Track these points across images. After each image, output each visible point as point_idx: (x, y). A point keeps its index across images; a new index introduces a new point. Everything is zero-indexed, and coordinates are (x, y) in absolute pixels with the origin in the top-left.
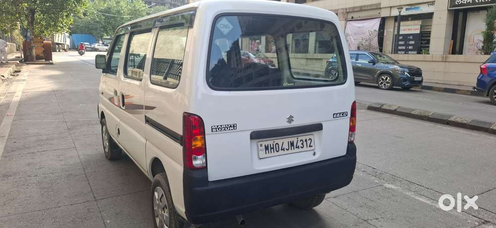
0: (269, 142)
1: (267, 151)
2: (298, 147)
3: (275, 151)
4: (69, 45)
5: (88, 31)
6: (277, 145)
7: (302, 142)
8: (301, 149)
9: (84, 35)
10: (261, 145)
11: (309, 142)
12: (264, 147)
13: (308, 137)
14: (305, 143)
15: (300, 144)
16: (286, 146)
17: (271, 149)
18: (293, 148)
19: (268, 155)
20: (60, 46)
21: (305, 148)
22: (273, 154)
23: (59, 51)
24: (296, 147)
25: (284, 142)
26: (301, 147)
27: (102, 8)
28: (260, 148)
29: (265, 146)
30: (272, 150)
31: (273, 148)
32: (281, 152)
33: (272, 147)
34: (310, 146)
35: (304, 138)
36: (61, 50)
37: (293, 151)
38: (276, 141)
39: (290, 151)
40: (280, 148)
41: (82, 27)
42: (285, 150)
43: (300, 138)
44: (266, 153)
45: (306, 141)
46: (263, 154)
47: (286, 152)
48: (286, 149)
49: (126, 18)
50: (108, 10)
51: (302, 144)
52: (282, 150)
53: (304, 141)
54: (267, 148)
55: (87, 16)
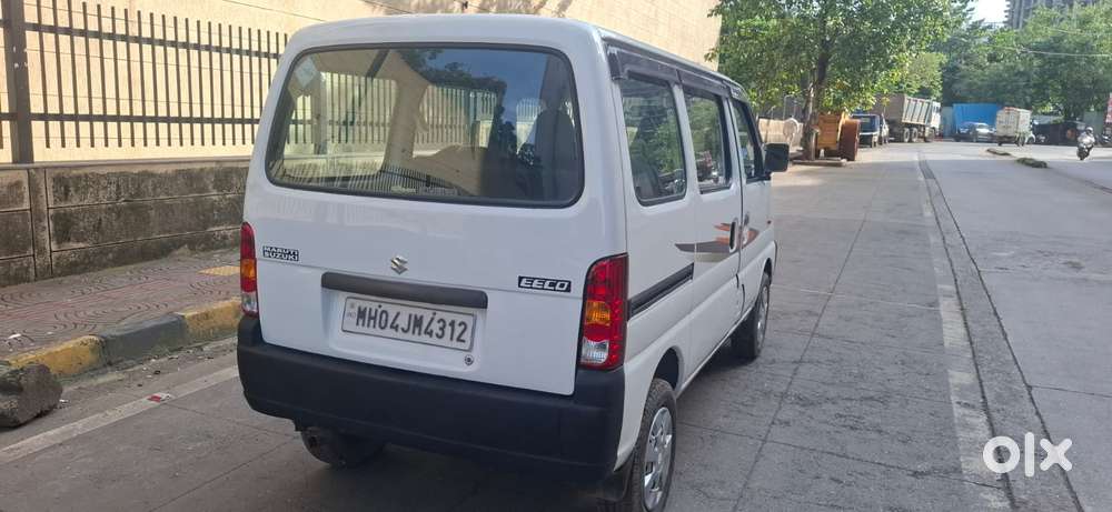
0: (371, 304)
1: (361, 322)
2: (430, 334)
3: (377, 326)
4: (937, 127)
5: (992, 96)
6: (384, 316)
7: (441, 324)
8: (434, 340)
9: (982, 105)
10: (352, 306)
11: (458, 330)
12: (356, 310)
13: (459, 319)
14: (448, 330)
15: (435, 327)
16: (403, 322)
17: (370, 318)
18: (417, 331)
19: (360, 329)
20: (915, 130)
21: (446, 341)
22: (371, 330)
23: (910, 141)
24: (426, 332)
25: (403, 312)
26: (437, 335)
27: (1039, 40)
28: (349, 310)
29: (359, 309)
30: (372, 321)
31: (375, 318)
32: (389, 332)
33: (373, 314)
34: (459, 340)
35: (448, 318)
36: (914, 140)
37: (416, 338)
38: (384, 307)
39: (409, 336)
40: (389, 325)
41: (980, 88)
42: (400, 330)
43: (440, 315)
44: (357, 324)
45: (452, 324)
46: (351, 323)
47: (400, 334)
48: (403, 329)
49: (1104, 58)
50: (1055, 44)
51: (442, 329)
52: (392, 327)
53: (448, 323)
54: (361, 314)
55: (998, 61)
